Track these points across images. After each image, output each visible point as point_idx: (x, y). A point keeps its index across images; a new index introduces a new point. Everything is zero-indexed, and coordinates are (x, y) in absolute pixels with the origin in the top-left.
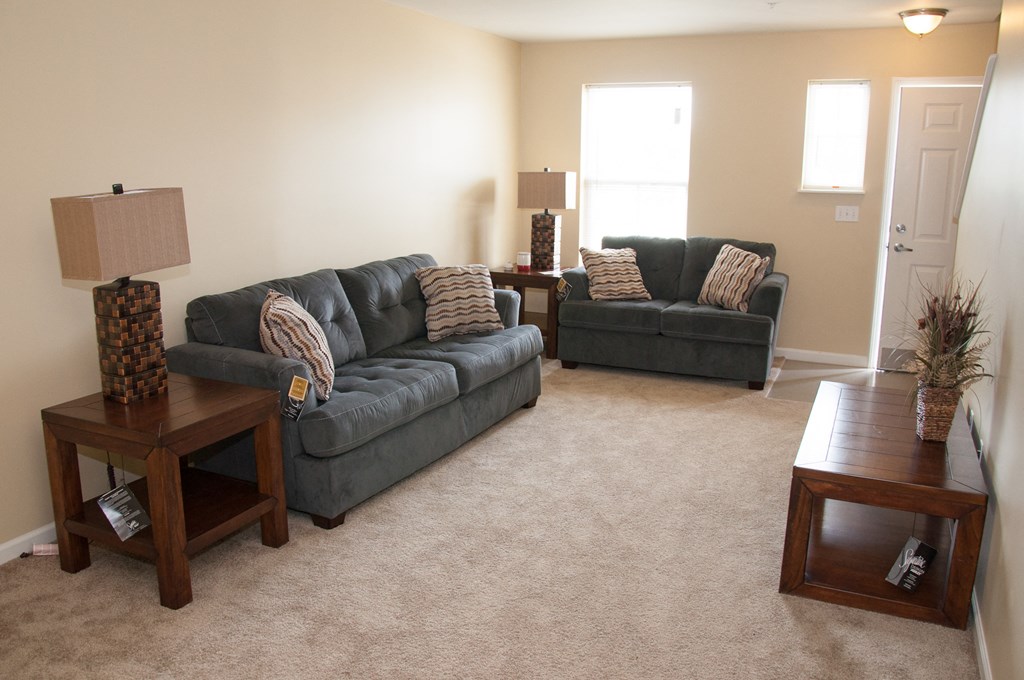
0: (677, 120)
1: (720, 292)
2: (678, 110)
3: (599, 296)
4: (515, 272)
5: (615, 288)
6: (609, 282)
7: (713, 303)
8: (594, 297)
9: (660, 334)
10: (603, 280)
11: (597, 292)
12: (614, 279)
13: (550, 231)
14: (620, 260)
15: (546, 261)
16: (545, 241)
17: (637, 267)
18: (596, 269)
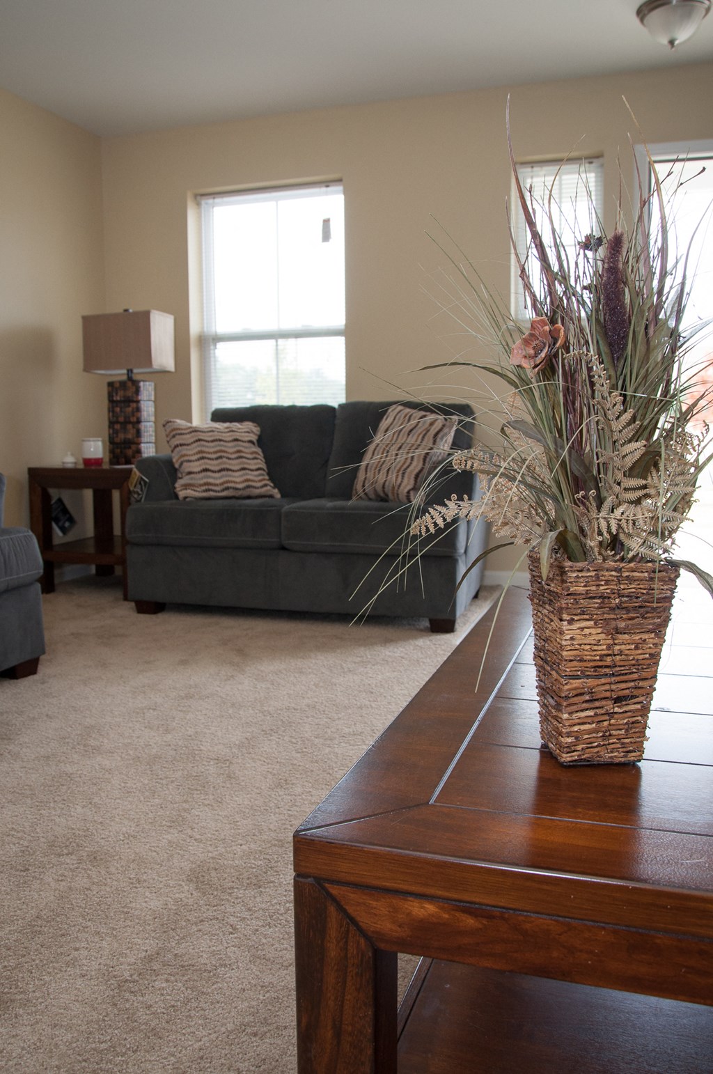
0: (326, 236)
1: (381, 478)
2: (326, 222)
3: (189, 492)
4: (81, 466)
5: (217, 479)
6: (206, 470)
7: (372, 496)
8: (182, 494)
9: (283, 548)
10: (196, 467)
11: (186, 486)
12: (214, 465)
13: (134, 405)
14: (228, 437)
15: (130, 452)
16: (127, 422)
17: (259, 450)
18: (184, 450)
